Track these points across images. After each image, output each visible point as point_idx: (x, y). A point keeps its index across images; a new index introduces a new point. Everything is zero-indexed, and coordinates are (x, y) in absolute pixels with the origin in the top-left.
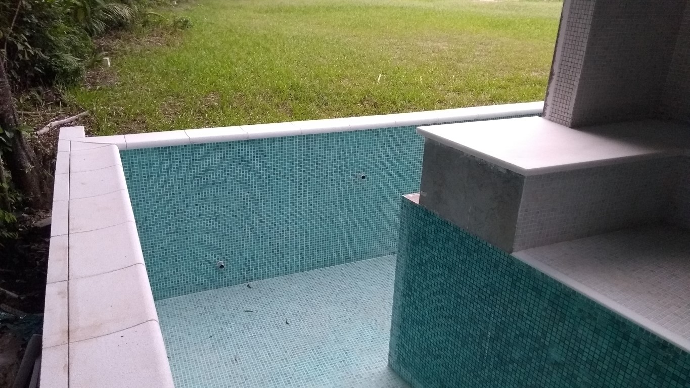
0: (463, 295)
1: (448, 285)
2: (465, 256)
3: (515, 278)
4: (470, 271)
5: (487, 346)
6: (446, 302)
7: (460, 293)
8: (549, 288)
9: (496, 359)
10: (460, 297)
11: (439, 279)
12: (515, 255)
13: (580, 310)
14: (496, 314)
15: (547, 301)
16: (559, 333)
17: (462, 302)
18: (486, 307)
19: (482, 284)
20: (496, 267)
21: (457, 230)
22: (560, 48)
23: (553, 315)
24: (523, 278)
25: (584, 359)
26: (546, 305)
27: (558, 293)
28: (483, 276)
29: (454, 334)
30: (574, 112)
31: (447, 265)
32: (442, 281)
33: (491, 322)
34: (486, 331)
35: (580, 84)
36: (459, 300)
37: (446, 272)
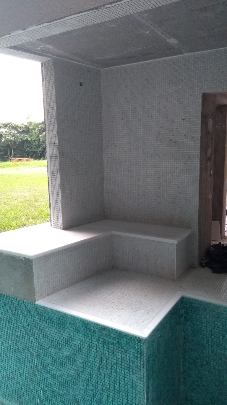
0: (18, 335)
1: (10, 332)
2: (15, 312)
3: (40, 315)
4: (19, 319)
5: (35, 360)
6: (11, 342)
7: (17, 334)
8: (55, 316)
9: (41, 367)
10: (17, 336)
11: (5, 330)
12: (37, 303)
13: (70, 323)
14: (36, 340)
15: (55, 324)
16: (64, 339)
17: (19, 339)
18: (30, 337)
19: (26, 325)
20: (30, 312)
21: (8, 297)
22: (51, 192)
23: (60, 330)
24: (43, 314)
25: (77, 349)
26: (56, 326)
27: (59, 317)
28: (26, 320)
29: (19, 361)
30: (63, 222)
31: (8, 320)
32: (7, 330)
33: (34, 346)
34: (33, 352)
35: (62, 208)
36: (17, 339)
37: (8, 324)
